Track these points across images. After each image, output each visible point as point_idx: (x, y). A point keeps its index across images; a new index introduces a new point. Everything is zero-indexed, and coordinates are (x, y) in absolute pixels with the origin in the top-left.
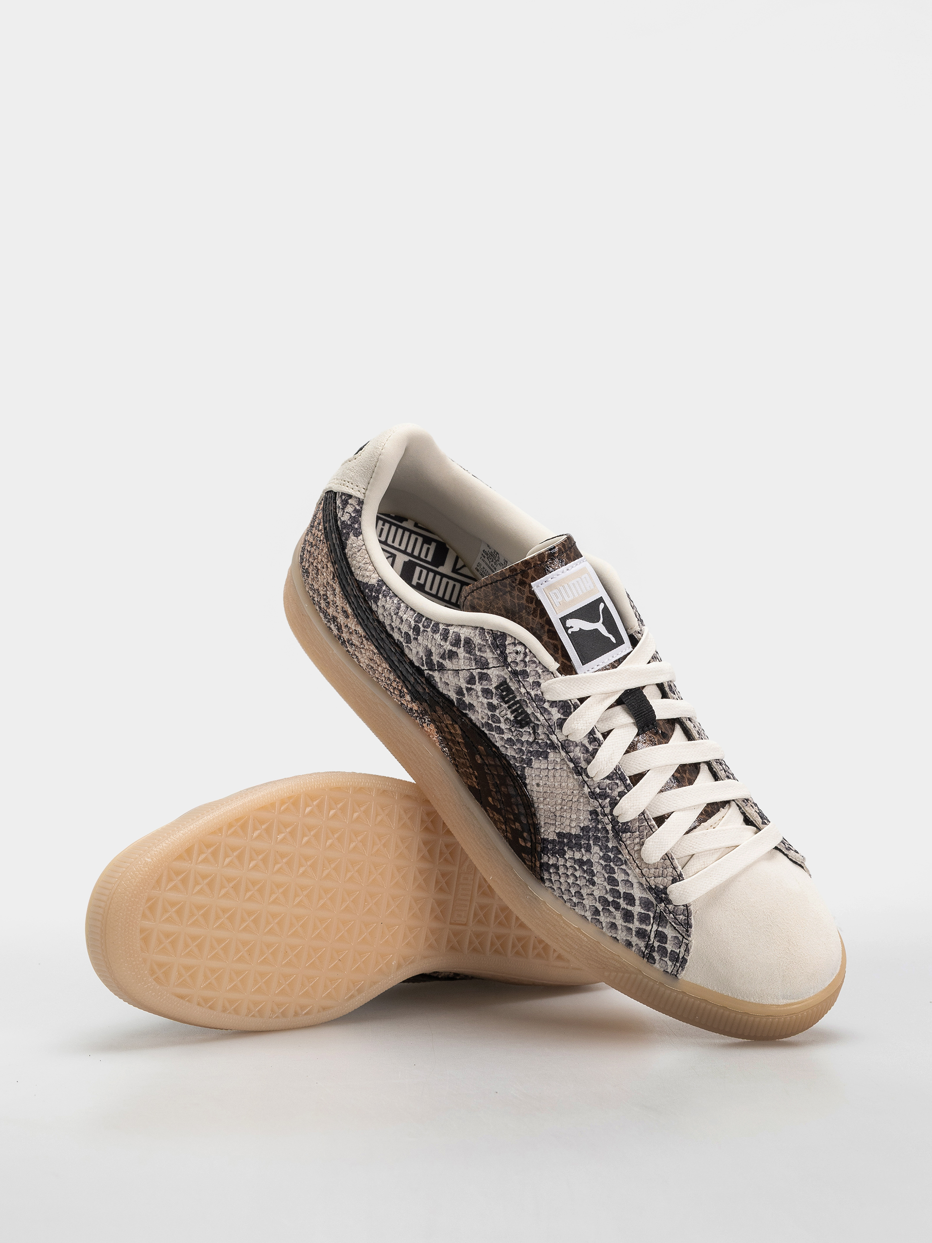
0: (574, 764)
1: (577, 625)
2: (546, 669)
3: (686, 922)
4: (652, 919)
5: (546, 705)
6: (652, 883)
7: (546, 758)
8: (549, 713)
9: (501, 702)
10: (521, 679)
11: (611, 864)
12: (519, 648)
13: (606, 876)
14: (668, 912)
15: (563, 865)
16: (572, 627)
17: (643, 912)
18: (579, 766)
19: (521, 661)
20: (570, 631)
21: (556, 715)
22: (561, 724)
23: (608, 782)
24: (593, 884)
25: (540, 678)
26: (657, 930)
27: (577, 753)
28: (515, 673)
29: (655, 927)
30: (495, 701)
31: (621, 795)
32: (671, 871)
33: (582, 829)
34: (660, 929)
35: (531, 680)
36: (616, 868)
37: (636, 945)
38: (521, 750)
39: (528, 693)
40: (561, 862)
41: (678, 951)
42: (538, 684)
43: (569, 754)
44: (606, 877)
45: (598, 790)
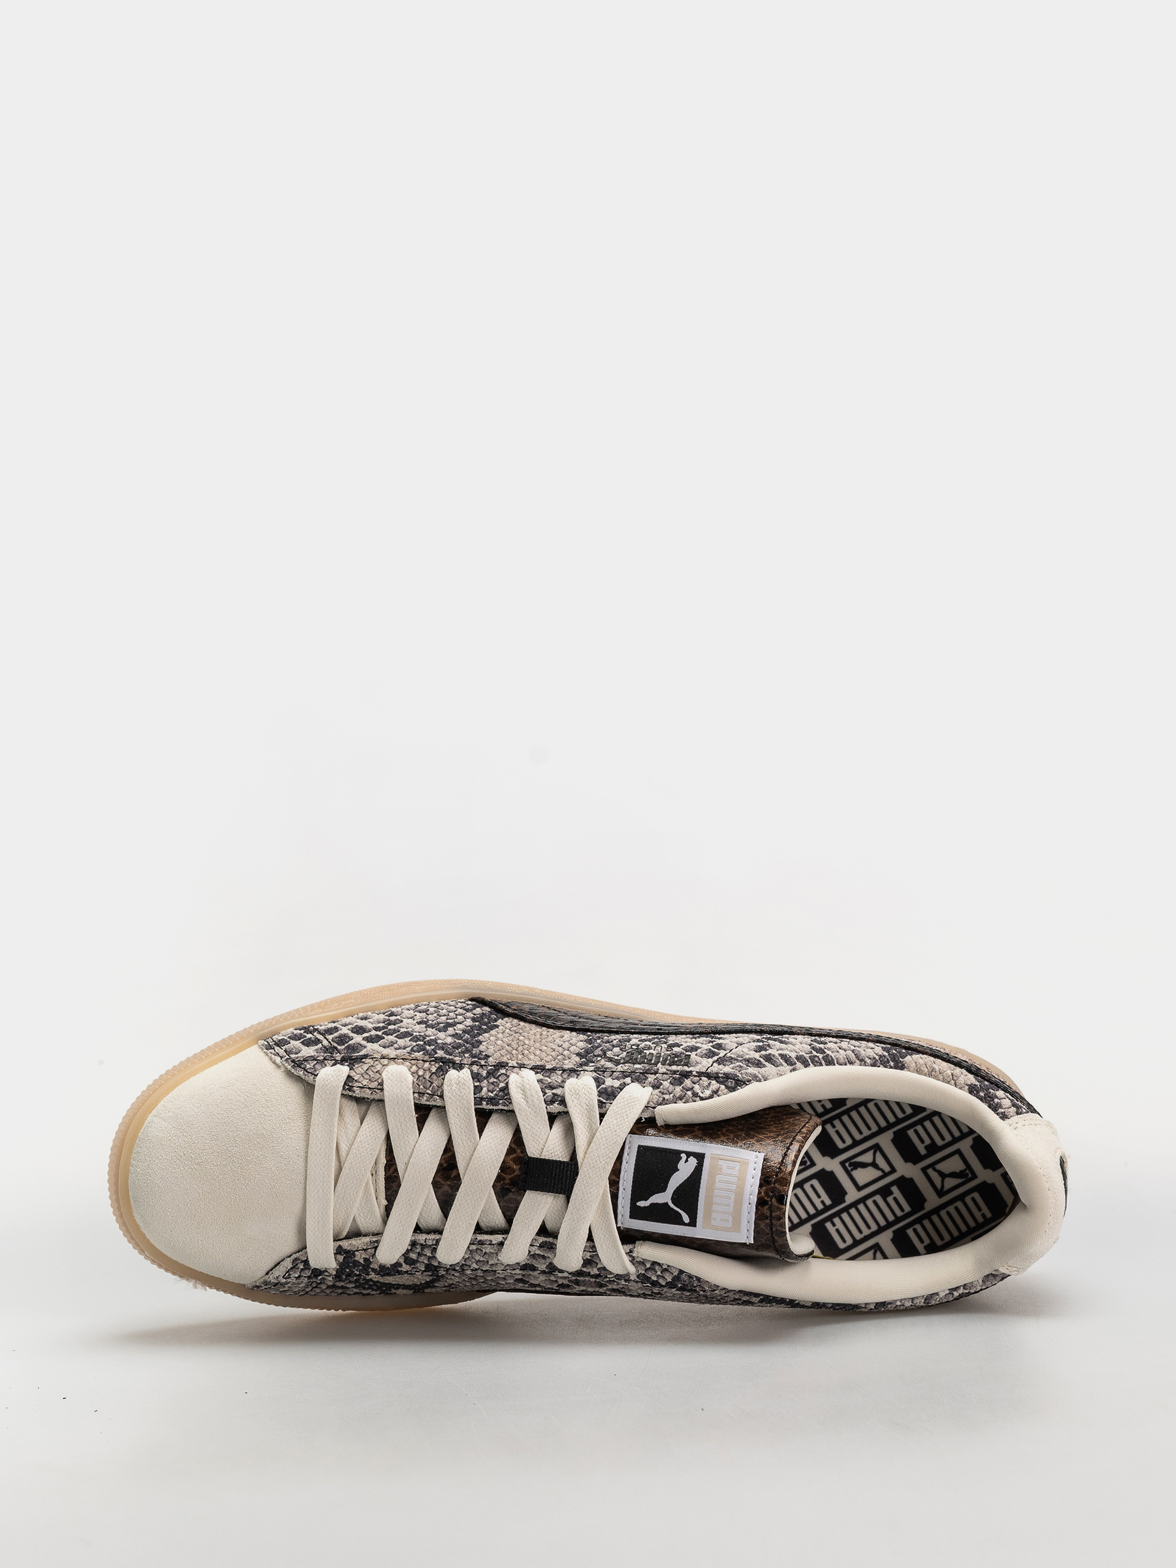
0: (548, 1069)
1: (685, 1169)
2: (664, 1102)
3: (302, 1066)
4: (336, 1045)
5: (628, 1080)
6: (368, 1061)
7: (578, 1054)
8: (618, 1078)
9: (671, 1053)
10: (675, 1075)
11: (422, 1043)
12: (708, 1093)
13: (415, 1034)
14: (327, 1058)
15: (464, 1015)
16: (686, 1161)
17: (350, 1042)
18: (542, 1072)
19: (693, 1088)
20: (683, 1156)
21: (609, 1082)
22: (598, 1082)
23: (502, 1085)
24: (419, 1023)
25: (660, 1092)
26: (321, 1042)
27: (556, 1078)
28: (686, 1075)
29: (325, 1043)
30: (677, 1049)
31: (478, 1089)
32: (363, 1082)
33: (480, 1042)
34: (320, 1046)
35: (666, 1084)
36: (415, 1044)
37: (327, 1024)
38: (607, 1043)
39: (656, 1073)
40: (469, 1015)
41: (284, 1048)
42: (656, 1087)
43: (561, 1071)
45: (503, 1071)
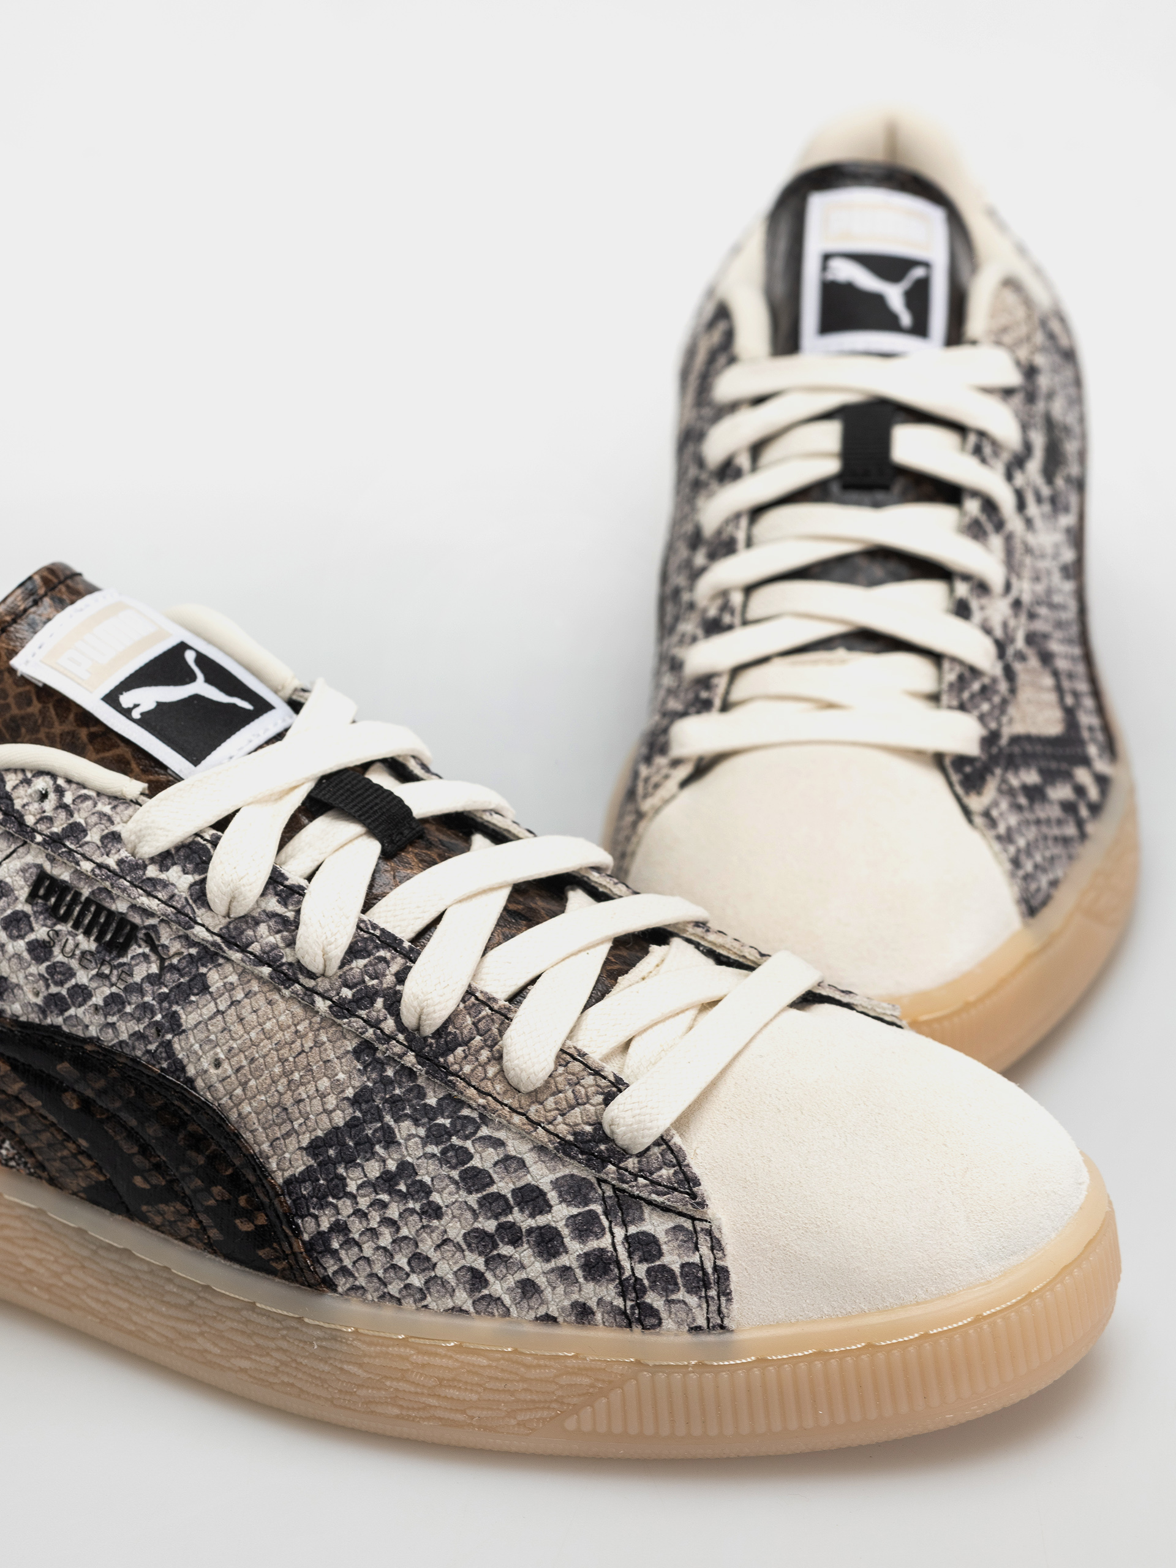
0: (269, 966)
1: (147, 698)
2: (117, 799)
3: (681, 1176)
4: (603, 1218)
5: (152, 871)
6: (562, 1129)
7: (205, 988)
8: (165, 884)
9: (55, 924)
10: (72, 847)
11: (454, 1140)
12: (41, 784)
13: (455, 1174)
14: (629, 1177)
15: (354, 1213)
16: (136, 706)
17: (575, 1211)
18: (283, 964)
19: (56, 808)
20: (136, 714)
21: (180, 879)
22: (199, 893)
23: (361, 963)
24: (436, 1212)
25: (112, 823)
26: (626, 1238)
27: (265, 937)
28: (54, 841)
29: (620, 1233)
30: (41, 932)
31: (401, 977)
32: (594, 1083)
33: (355, 1101)
34: (633, 1230)
35: (94, 836)
36: (468, 1144)
37: (598, 1304)
38: (145, 1008)
39: (100, 866)
40: (346, 1207)
41: (696, 1259)
42: (115, 837)
43: (250, 949)
44: (457, 1178)
45: (347, 993)
